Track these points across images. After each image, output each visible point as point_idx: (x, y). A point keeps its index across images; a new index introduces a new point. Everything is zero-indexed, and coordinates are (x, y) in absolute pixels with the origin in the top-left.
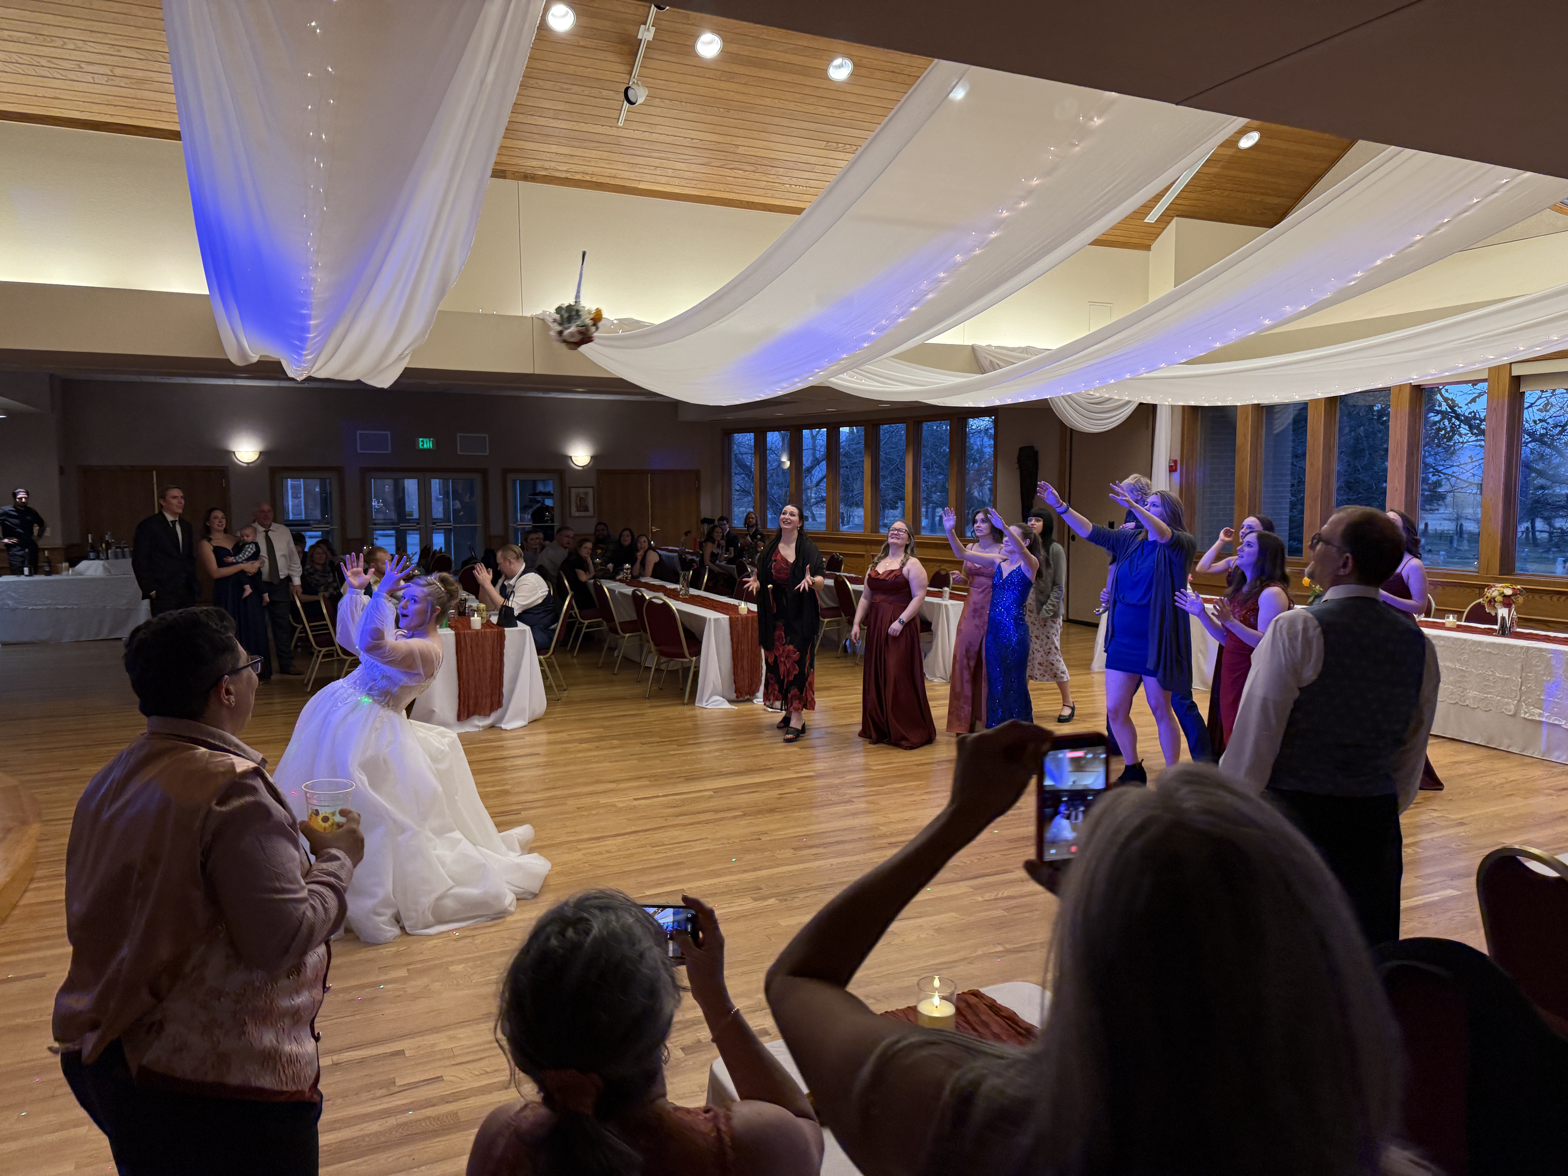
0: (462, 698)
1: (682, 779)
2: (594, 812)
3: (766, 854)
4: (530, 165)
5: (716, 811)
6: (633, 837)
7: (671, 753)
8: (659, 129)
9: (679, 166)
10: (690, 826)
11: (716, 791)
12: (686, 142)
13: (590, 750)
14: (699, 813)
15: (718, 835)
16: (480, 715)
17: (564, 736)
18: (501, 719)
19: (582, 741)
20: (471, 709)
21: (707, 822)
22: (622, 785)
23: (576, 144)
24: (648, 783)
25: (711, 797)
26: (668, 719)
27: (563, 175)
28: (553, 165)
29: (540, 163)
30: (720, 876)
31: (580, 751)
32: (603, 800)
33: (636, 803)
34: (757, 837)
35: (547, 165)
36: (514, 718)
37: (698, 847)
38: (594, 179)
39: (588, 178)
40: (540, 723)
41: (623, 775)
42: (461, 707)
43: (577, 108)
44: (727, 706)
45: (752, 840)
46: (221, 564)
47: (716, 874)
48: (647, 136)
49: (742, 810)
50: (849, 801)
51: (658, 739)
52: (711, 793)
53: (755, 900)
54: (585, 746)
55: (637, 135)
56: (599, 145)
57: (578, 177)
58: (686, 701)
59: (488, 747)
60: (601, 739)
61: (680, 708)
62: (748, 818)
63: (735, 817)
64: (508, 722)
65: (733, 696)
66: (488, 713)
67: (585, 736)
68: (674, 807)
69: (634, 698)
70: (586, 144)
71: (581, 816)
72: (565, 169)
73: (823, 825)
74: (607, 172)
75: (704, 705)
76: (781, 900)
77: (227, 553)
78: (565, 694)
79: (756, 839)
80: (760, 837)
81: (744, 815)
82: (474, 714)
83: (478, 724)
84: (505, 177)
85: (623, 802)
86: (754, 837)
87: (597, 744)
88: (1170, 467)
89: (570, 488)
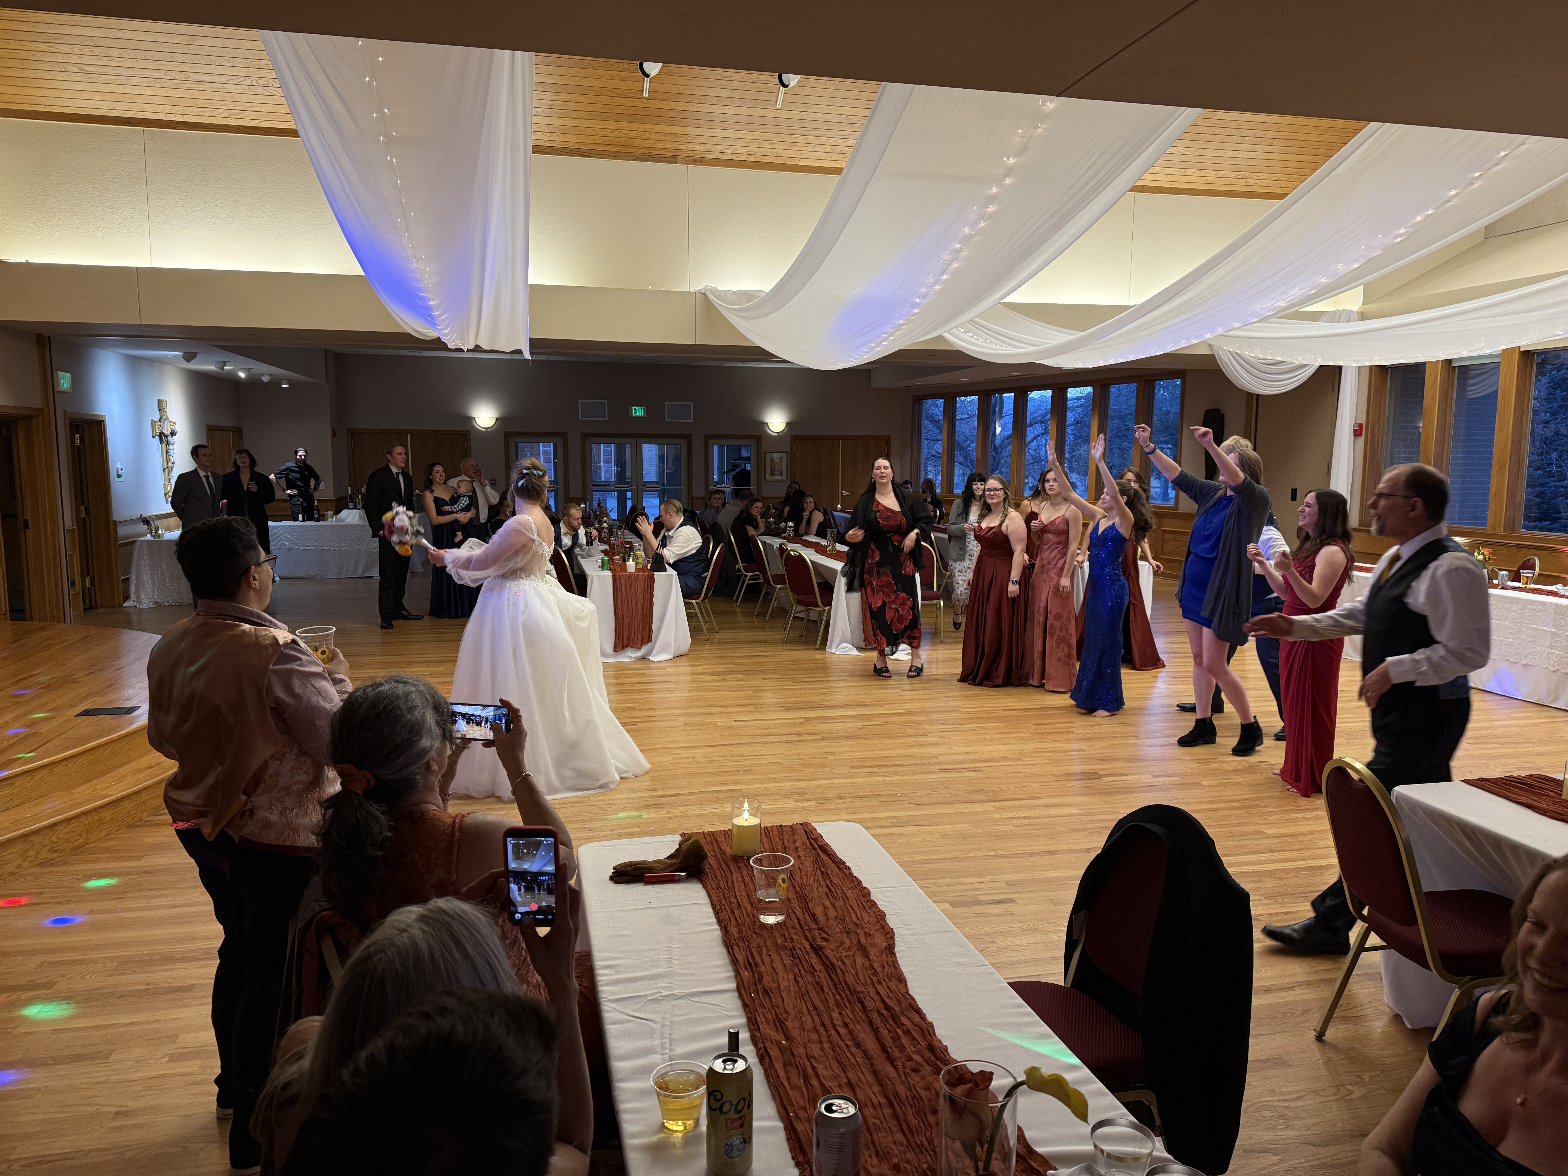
0: (618, 632)
3: (825, 769)
4: (698, 149)
5: (800, 735)
6: (719, 749)
8: (814, 108)
9: (837, 142)
10: (770, 744)
11: (807, 719)
12: (843, 119)
13: (716, 681)
15: (792, 752)
16: (633, 647)
17: (700, 669)
18: (650, 652)
19: (711, 674)
20: (625, 642)
21: (787, 742)
22: (730, 710)
23: (739, 127)
25: (802, 723)
26: (797, 660)
27: (729, 157)
28: (719, 148)
29: (708, 147)
30: (777, 782)
31: (707, 681)
32: (708, 720)
33: (735, 724)
34: (825, 756)
35: (714, 148)
36: (661, 651)
37: (770, 760)
38: (758, 160)
39: (752, 158)
40: (684, 658)
41: (735, 702)
42: (617, 639)
43: (737, 94)
44: (855, 652)
46: (440, 513)
47: (775, 780)
48: (804, 116)
50: (924, 735)
51: (779, 676)
52: (804, 720)
53: (797, 801)
54: (714, 677)
55: (794, 115)
56: (760, 127)
57: (743, 158)
58: (818, 646)
59: (633, 674)
60: (730, 673)
61: (811, 652)
63: (813, 740)
64: (657, 654)
65: (863, 644)
66: (639, 646)
67: (718, 670)
69: (775, 642)
70: (748, 127)
71: (684, 730)
72: (730, 151)
73: (888, 752)
74: (769, 152)
75: (833, 651)
76: (818, 803)
77: (445, 503)
78: (717, 635)
79: (823, 758)
82: (628, 645)
83: (630, 656)
84: (676, 162)
85: (724, 722)
86: (822, 756)
87: (724, 677)
88: (1355, 431)
89: (766, 453)
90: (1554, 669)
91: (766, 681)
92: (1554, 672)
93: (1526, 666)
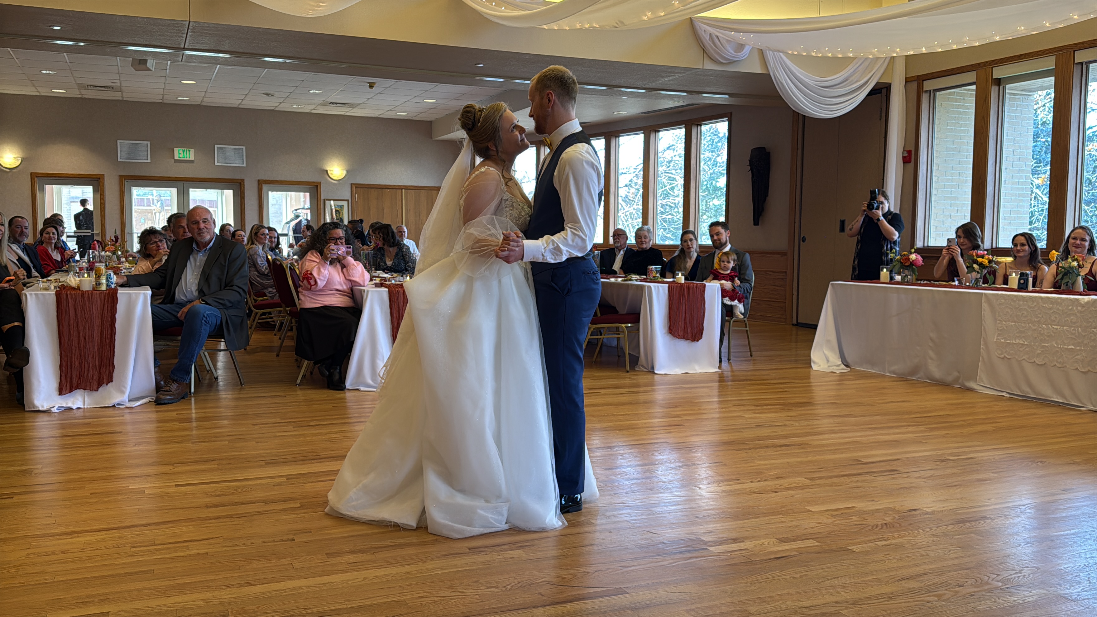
0: (64, 369)
1: (263, 463)
2: (106, 499)
5: (266, 502)
6: (121, 533)
7: (278, 434)
10: (213, 521)
11: (289, 477)
14: (243, 504)
16: (85, 389)
17: (169, 416)
20: (75, 381)
22: (181, 469)
24: (216, 466)
25: (281, 484)
33: (177, 489)
34: (291, 537)
37: (196, 549)
41: (195, 457)
42: (63, 379)
45: (282, 540)
47: (182, 589)
49: (301, 501)
52: (284, 479)
62: (303, 511)
66: (95, 387)
68: (219, 496)
79: (288, 540)
80: (295, 537)
81: (302, 507)
82: (77, 388)
86: (285, 538)
88: (904, 158)
89: (324, 200)
91: (256, 427)
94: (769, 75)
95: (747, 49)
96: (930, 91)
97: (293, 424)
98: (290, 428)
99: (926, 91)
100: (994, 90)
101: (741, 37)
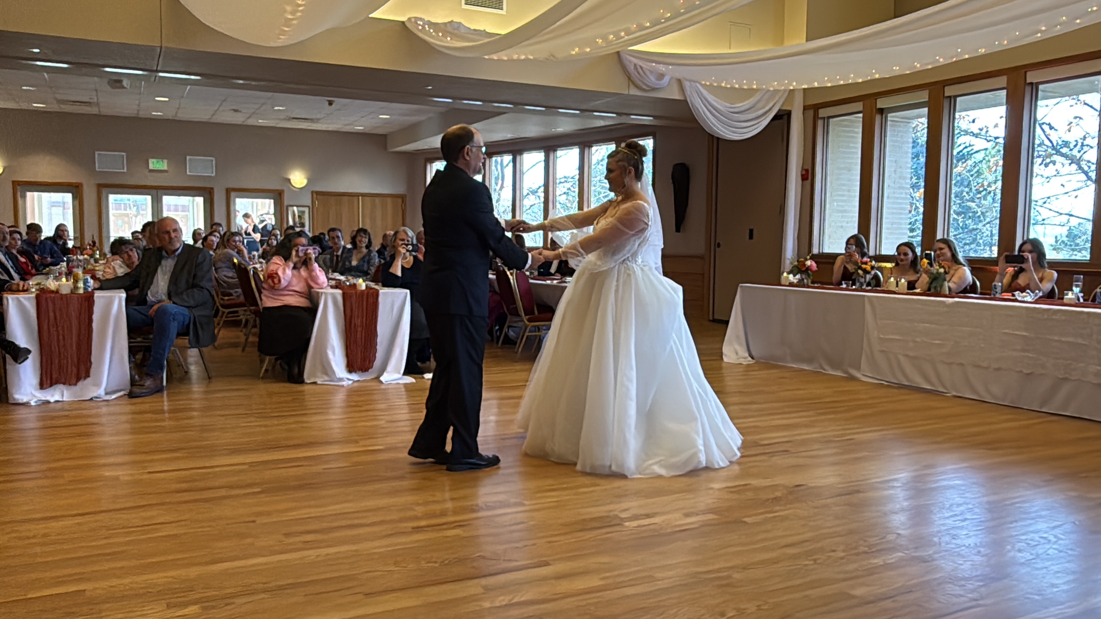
0: (44, 365)
14: (210, 489)
16: (64, 384)
20: (55, 377)
24: (185, 454)
42: (44, 376)
52: (248, 466)
66: (74, 382)
68: (188, 482)
82: (57, 382)
88: (802, 175)
89: (287, 207)
90: (1028, 372)
92: (1028, 374)
93: (998, 369)
94: (685, 101)
95: (667, 79)
96: (824, 118)
97: (256, 415)
98: (253, 419)
99: (821, 118)
100: (878, 118)
101: (662, 68)
